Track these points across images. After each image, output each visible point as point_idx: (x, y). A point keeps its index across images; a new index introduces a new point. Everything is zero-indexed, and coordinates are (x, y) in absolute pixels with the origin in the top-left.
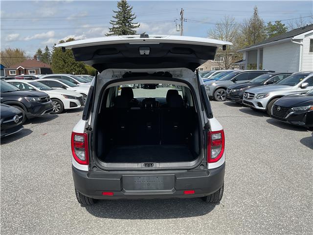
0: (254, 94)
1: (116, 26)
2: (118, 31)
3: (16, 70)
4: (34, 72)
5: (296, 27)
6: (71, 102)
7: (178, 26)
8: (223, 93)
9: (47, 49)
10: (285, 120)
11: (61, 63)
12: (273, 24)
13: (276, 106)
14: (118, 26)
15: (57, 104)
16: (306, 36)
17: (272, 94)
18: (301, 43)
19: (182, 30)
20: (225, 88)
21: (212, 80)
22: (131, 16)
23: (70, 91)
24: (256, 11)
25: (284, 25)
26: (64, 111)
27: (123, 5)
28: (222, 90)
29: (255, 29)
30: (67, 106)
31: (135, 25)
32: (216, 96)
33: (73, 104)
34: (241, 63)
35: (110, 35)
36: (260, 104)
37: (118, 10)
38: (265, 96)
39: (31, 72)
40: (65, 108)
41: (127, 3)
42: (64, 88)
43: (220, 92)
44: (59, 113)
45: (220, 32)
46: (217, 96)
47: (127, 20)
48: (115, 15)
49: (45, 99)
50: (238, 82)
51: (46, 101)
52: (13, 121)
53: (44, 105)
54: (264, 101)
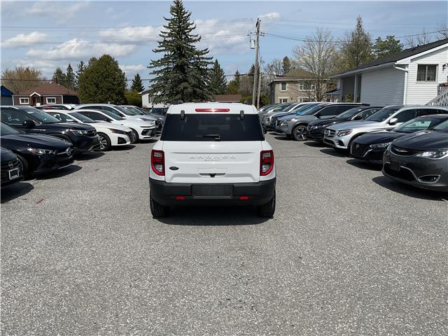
0: (335, 131)
1: (168, 39)
2: (171, 46)
3: (29, 97)
4: (53, 101)
5: (416, 44)
6: (119, 138)
7: (253, 42)
8: (305, 130)
9: (70, 68)
10: (363, 159)
11: (93, 89)
12: (384, 39)
13: (356, 144)
14: (170, 39)
15: (103, 140)
16: (412, 60)
17: (355, 131)
18: (406, 69)
19: (258, 47)
20: (306, 124)
21: (292, 114)
22: (189, 25)
23: (116, 124)
24: (359, 22)
25: (398, 42)
26: (110, 148)
27: (178, 9)
28: (302, 128)
29: (358, 46)
30: (114, 143)
31: (194, 38)
32: (295, 135)
33: (121, 140)
34: (334, 93)
35: (160, 51)
36: (341, 143)
37: (171, 17)
38: (347, 133)
39: (49, 100)
40: (112, 145)
41: (184, 7)
42: (109, 120)
43: (300, 130)
44: (104, 150)
45: (311, 49)
46: (298, 134)
47: (183, 31)
48: (167, 23)
49: (92, 132)
50: (322, 117)
51: (93, 135)
52: (66, 154)
53: (92, 140)
54: (346, 139)
